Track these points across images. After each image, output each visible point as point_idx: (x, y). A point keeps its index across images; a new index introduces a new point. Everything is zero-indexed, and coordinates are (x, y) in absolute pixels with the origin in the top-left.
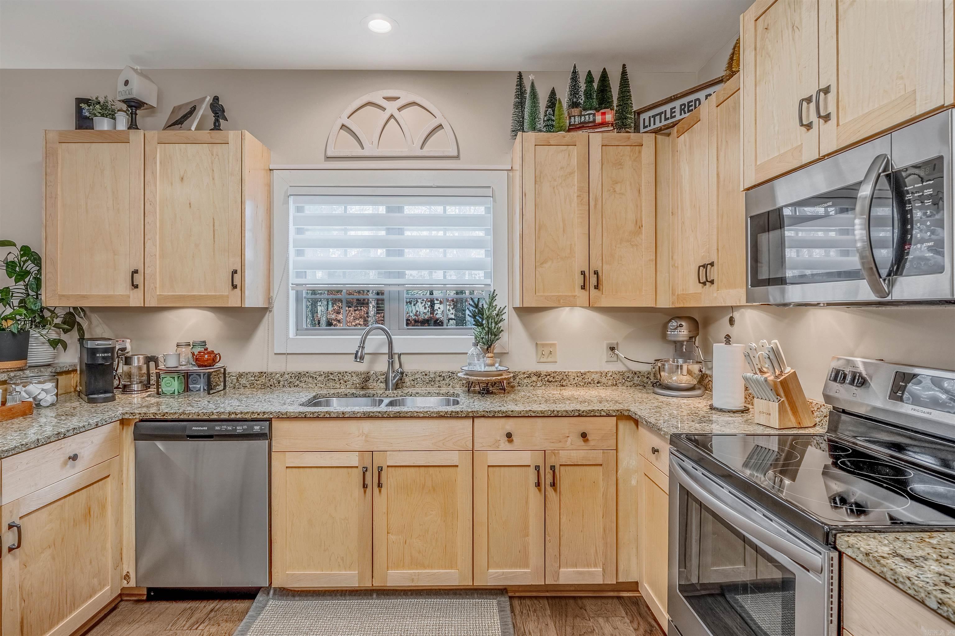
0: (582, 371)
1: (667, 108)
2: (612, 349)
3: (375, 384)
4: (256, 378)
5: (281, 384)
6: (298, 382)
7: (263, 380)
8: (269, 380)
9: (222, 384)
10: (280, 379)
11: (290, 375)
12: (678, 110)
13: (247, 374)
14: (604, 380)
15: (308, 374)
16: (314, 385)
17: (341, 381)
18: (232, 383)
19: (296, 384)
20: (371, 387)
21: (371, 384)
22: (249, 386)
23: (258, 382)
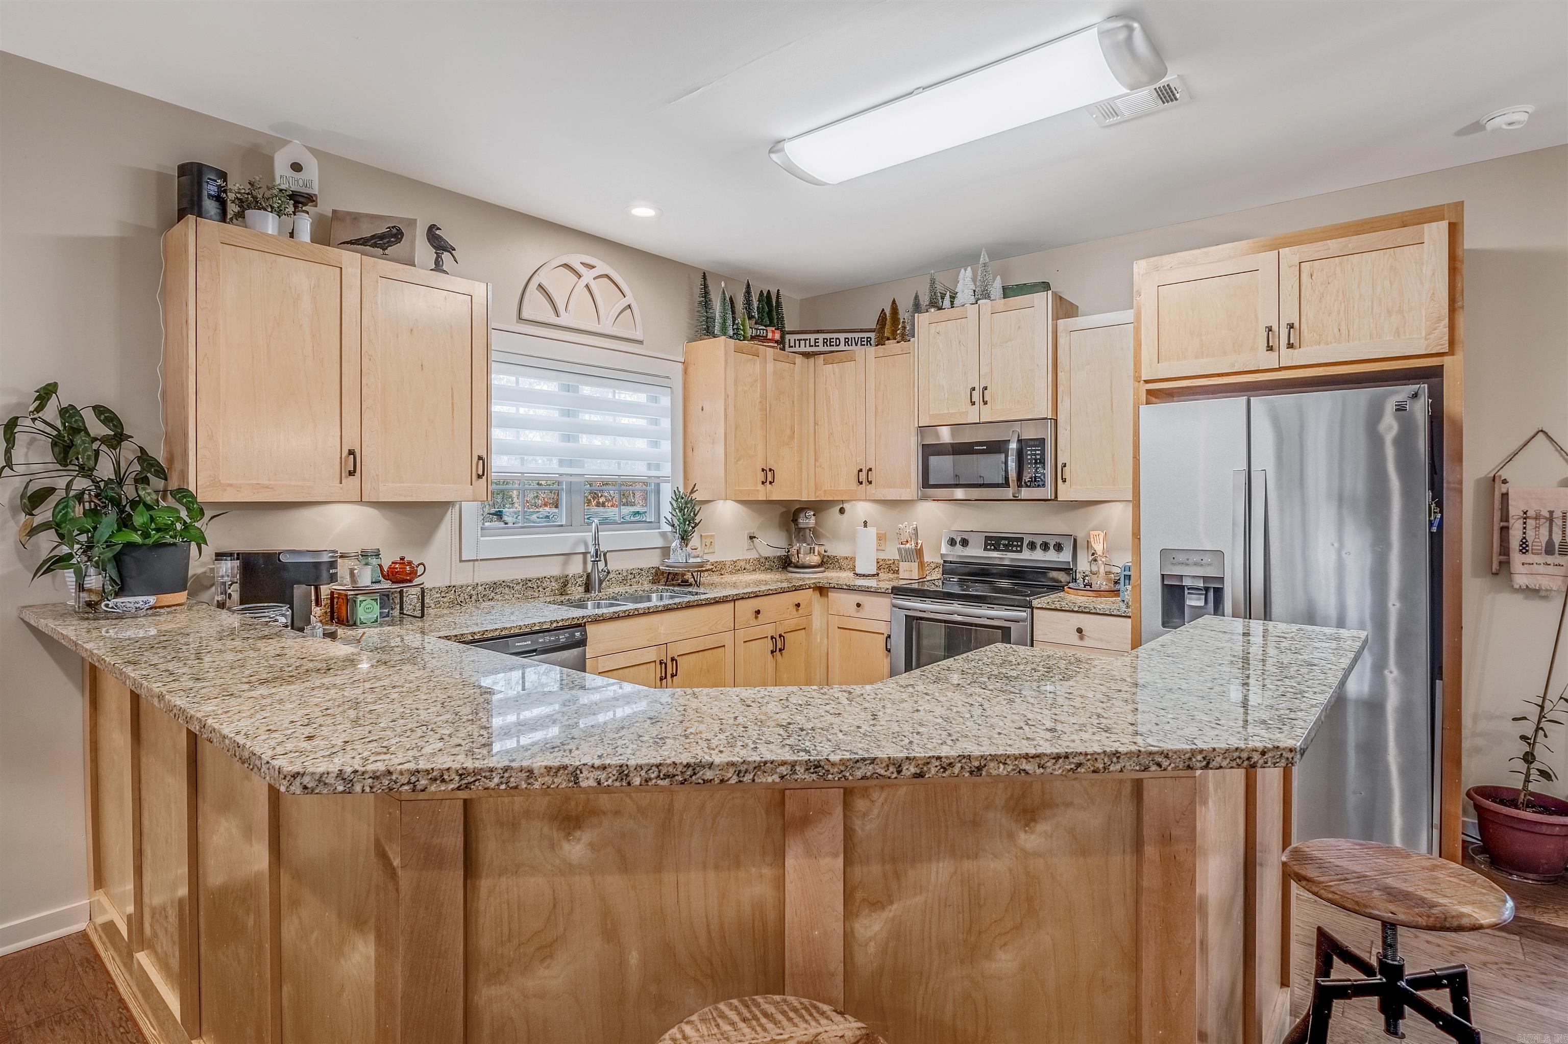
0: (734, 560)
1: (812, 337)
2: (752, 538)
3: (573, 588)
4: (443, 594)
5: (473, 599)
6: (493, 594)
7: (451, 595)
8: (459, 595)
9: (398, 607)
10: (472, 592)
11: (484, 586)
12: (821, 341)
13: (431, 590)
14: (748, 567)
15: (504, 584)
16: (511, 596)
17: (540, 589)
18: (411, 605)
19: (490, 597)
20: (569, 592)
21: (571, 589)
22: (433, 606)
23: (445, 600)
